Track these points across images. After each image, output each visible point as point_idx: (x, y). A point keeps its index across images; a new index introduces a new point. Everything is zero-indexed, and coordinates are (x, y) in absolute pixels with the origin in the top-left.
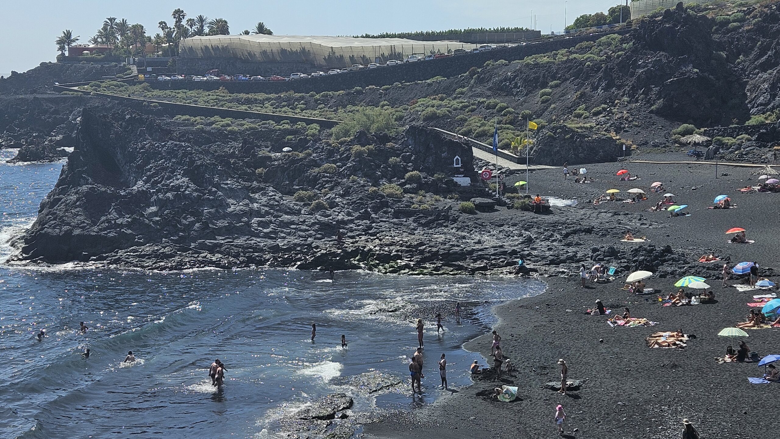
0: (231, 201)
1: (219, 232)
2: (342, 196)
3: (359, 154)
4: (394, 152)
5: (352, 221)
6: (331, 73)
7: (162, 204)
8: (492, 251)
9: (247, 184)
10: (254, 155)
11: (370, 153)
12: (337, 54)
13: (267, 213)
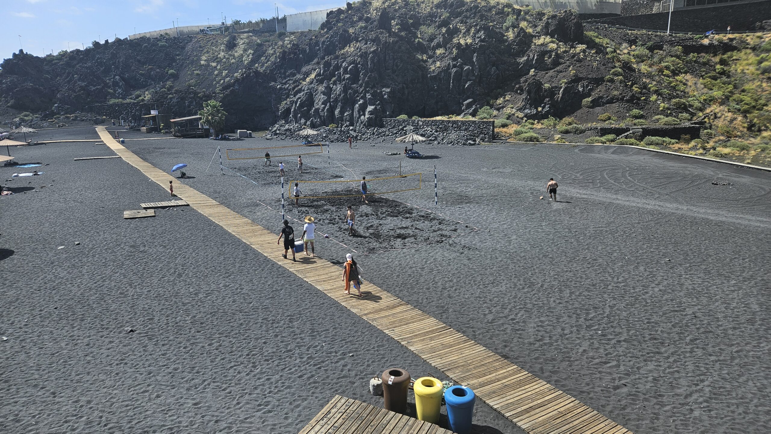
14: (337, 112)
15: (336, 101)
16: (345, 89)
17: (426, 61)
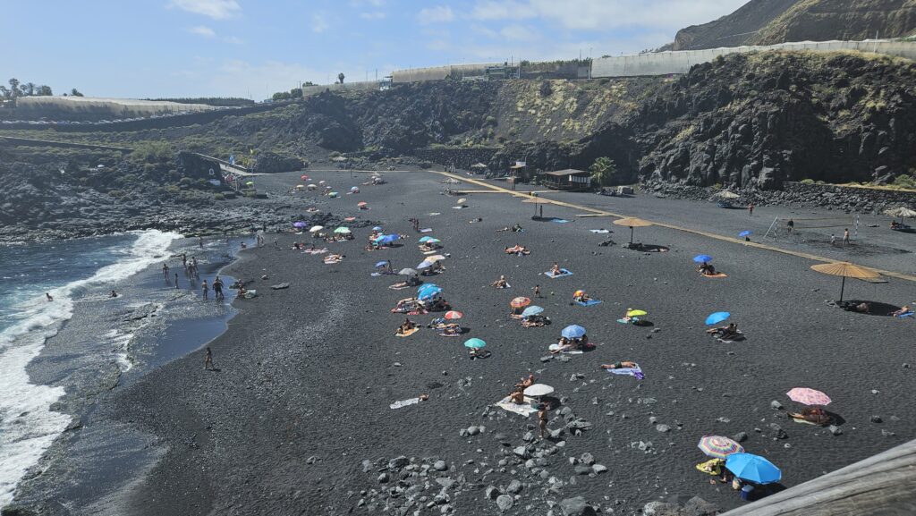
0: (62, 198)
1: (58, 216)
2: (141, 193)
3: (150, 168)
4: (172, 167)
5: (148, 207)
6: (126, 120)
7: (15, 201)
8: (236, 220)
9: (75, 187)
10: (77, 170)
11: (157, 168)
12: (130, 110)
13: (91, 204)
14: (721, 172)
15: (721, 160)
16: (734, 150)
17: (827, 123)
